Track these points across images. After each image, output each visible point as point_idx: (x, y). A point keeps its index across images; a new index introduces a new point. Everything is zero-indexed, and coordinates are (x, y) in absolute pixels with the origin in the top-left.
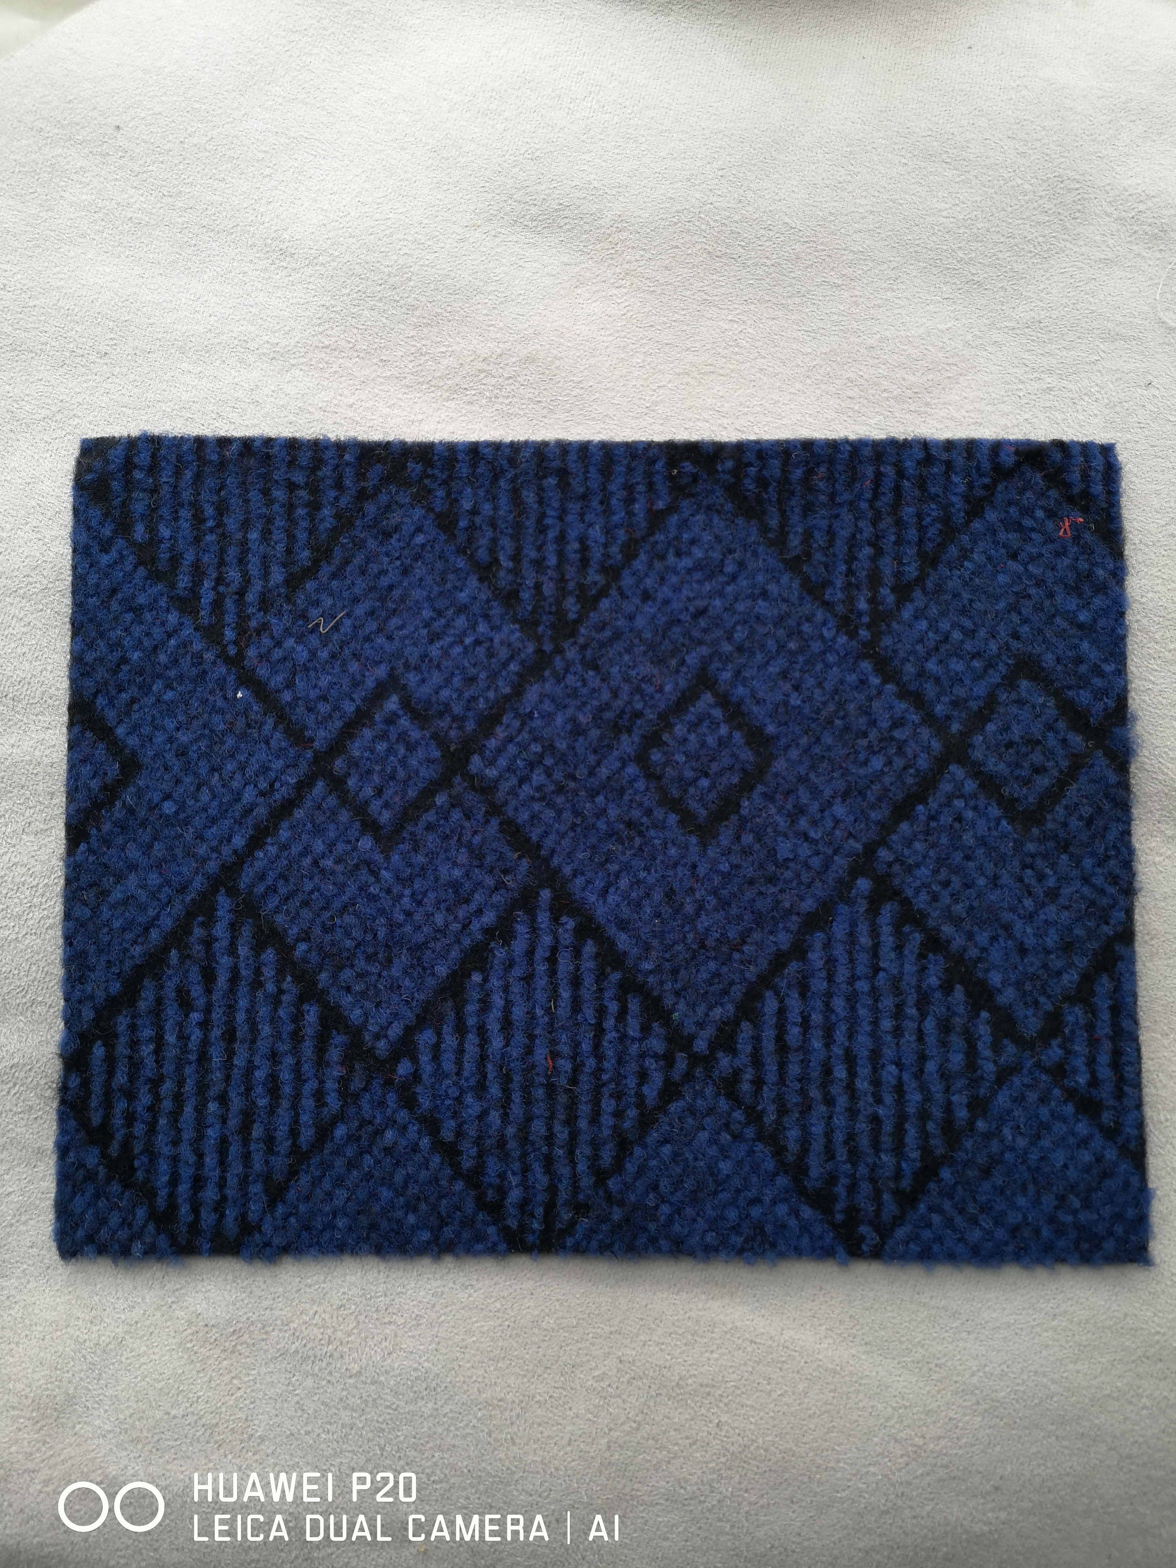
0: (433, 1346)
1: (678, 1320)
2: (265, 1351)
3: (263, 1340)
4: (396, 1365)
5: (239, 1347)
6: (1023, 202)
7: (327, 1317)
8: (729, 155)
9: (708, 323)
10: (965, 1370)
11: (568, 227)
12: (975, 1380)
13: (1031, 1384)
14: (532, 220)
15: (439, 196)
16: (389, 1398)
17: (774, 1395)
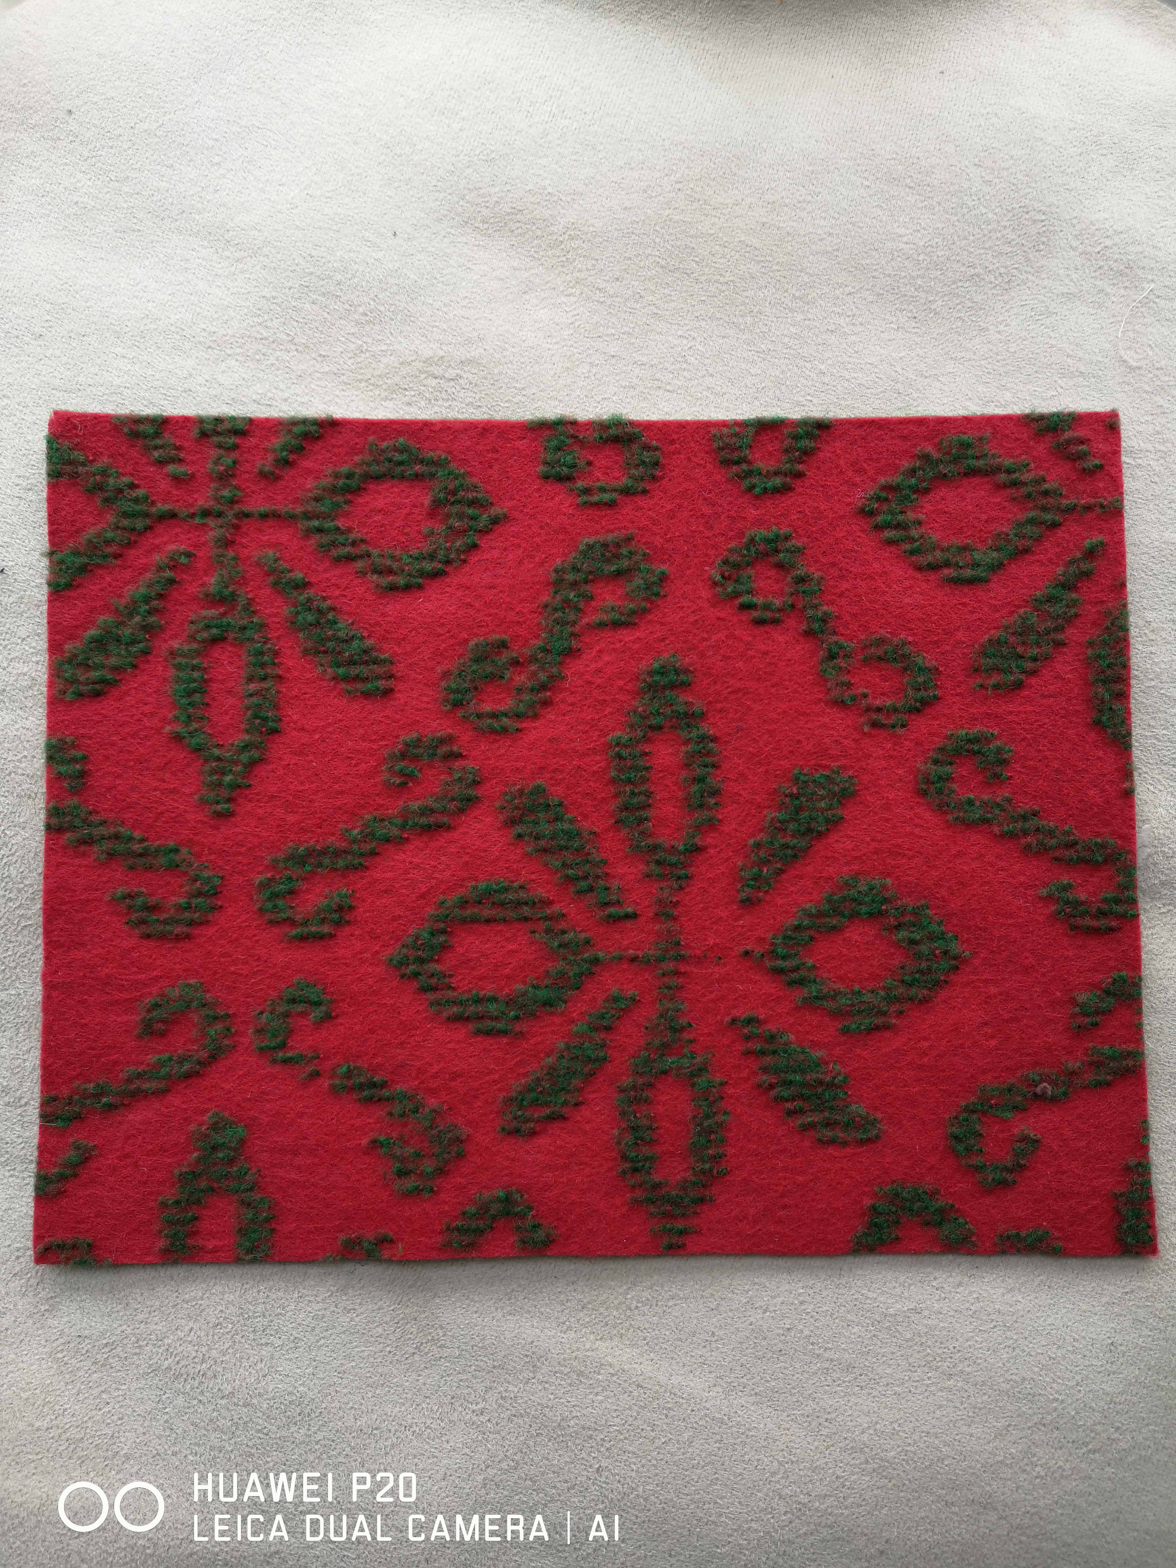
0: (310, 1370)
1: (564, 1360)
2: (138, 1366)
3: (136, 1354)
4: (270, 1389)
5: (111, 1361)
6: (986, 232)
7: (203, 1334)
8: (688, 167)
9: (657, 337)
10: (856, 1426)
11: (520, 231)
12: (865, 1437)
13: (922, 1445)
14: (483, 222)
15: (389, 193)
16: (261, 1422)
17: (658, 1443)
